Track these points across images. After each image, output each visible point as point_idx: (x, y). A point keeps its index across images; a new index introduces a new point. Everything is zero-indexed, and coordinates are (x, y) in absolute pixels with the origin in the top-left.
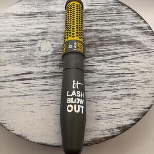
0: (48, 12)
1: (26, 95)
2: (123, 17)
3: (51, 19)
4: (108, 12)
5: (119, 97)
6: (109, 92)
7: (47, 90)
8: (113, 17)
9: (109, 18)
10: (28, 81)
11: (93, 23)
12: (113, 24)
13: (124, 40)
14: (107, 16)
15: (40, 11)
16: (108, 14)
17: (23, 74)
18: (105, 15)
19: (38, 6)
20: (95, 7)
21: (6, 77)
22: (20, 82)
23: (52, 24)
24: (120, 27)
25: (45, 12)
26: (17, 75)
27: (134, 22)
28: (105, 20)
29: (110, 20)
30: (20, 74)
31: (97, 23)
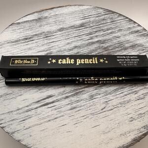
0: (43, 33)
1: (56, 118)
2: (118, 24)
3: (49, 39)
4: (102, 22)
5: (142, 96)
6: (131, 94)
7: (75, 108)
8: (109, 26)
9: (106, 28)
10: (52, 105)
11: (93, 35)
12: (111, 33)
13: (127, 45)
14: (103, 26)
15: (34, 34)
16: (103, 24)
17: (44, 99)
18: (101, 26)
19: (31, 28)
20: (88, 19)
21: (27, 106)
22: (44, 107)
23: (53, 44)
24: (119, 34)
25: (41, 34)
26: (38, 101)
27: (129, 27)
28: (102, 30)
29: (108, 30)
30: (41, 100)
31: (97, 34)
